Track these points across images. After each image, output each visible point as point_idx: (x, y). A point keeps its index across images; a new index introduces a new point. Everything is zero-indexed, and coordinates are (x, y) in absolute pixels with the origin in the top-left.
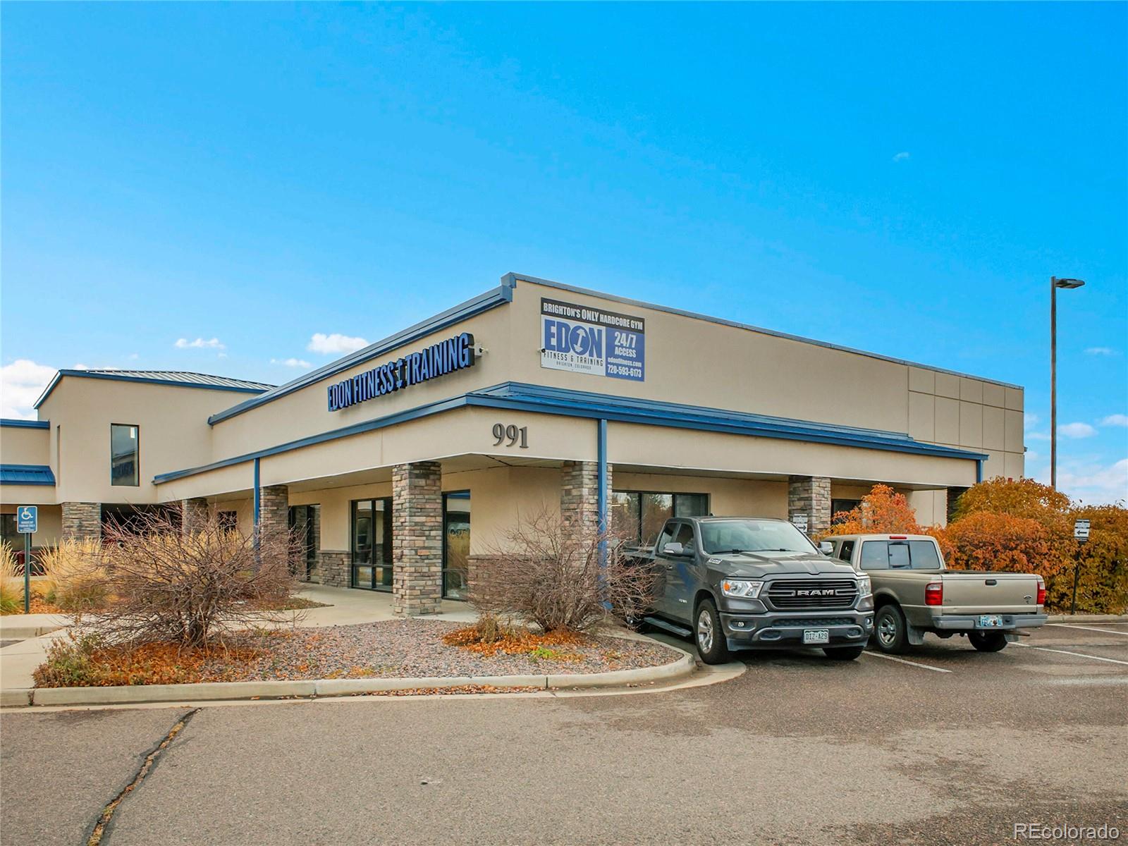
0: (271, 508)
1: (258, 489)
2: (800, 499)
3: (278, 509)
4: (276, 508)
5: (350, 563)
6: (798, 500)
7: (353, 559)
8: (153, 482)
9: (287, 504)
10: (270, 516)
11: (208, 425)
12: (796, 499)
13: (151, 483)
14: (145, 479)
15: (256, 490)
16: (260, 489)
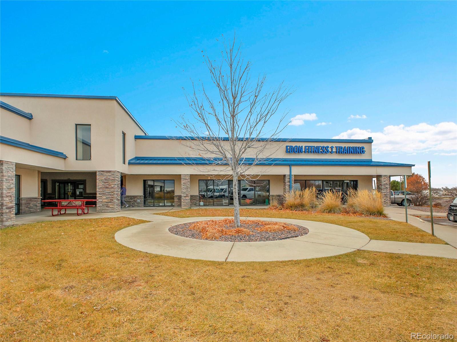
13: (128, 164)
14: (127, 162)
15: (290, 175)
16: (292, 175)
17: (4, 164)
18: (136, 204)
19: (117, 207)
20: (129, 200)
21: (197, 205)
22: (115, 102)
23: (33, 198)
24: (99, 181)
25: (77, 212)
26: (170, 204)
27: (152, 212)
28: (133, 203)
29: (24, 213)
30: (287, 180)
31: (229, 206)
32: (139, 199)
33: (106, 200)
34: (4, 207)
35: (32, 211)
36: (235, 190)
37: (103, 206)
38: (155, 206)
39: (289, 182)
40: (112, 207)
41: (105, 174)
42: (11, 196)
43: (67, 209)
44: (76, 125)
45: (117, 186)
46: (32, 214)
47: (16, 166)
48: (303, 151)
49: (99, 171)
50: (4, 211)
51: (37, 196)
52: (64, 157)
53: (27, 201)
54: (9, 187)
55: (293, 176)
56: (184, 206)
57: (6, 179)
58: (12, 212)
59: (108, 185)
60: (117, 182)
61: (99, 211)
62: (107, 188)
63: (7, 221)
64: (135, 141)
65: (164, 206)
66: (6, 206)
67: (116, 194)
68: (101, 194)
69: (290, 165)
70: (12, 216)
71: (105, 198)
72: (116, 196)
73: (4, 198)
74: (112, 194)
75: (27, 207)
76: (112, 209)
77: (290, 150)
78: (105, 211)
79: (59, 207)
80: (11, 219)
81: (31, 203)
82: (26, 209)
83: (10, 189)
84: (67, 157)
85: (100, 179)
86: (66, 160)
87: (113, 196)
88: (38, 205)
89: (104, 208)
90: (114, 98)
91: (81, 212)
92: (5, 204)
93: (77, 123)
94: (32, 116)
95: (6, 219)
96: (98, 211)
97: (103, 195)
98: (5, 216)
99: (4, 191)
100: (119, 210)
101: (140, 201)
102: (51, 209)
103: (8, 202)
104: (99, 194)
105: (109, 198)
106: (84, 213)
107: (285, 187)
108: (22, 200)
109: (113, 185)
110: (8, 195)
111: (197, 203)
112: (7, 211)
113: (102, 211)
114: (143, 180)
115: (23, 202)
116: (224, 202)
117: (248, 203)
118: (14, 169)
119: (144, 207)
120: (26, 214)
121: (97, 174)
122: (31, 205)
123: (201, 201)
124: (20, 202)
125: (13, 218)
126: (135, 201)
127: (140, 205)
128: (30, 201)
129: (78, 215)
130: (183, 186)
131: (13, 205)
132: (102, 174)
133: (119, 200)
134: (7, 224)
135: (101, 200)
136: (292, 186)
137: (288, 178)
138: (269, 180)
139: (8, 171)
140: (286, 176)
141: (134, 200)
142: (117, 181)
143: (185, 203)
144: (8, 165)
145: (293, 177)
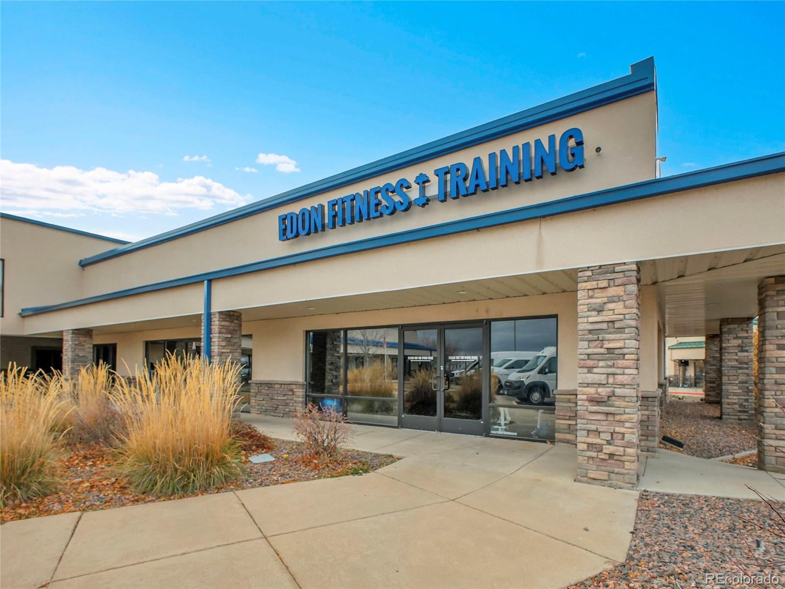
0: (226, 336)
1: (209, 315)
2: (737, 338)
3: (232, 337)
4: (230, 336)
5: (304, 393)
6: (734, 338)
7: (306, 390)
8: (20, 314)
9: (241, 332)
10: (224, 344)
11: (79, 266)
12: (732, 338)
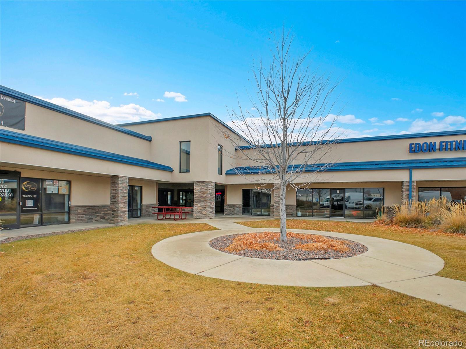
13: (225, 174)
14: (224, 172)
15: (410, 182)
16: (413, 181)
17: (119, 178)
18: (235, 212)
19: (210, 215)
20: (230, 208)
21: (294, 215)
22: (209, 118)
23: (152, 205)
24: (196, 190)
25: (174, 217)
26: (267, 213)
27: (236, 220)
28: (232, 211)
29: (144, 216)
30: (405, 187)
31: (330, 217)
32: (238, 208)
33: (200, 208)
34: (119, 211)
35: (150, 215)
36: (282, 200)
37: (198, 213)
38: (252, 214)
39: (408, 190)
40: (205, 214)
41: (200, 184)
42: (124, 203)
43: (171, 215)
44: (181, 142)
45: (210, 195)
46: (151, 217)
47: (129, 179)
48: (437, 148)
49: (196, 182)
50: (119, 214)
51: (155, 203)
52: (171, 171)
53: (146, 207)
54: (123, 196)
55: (416, 182)
56: (276, 216)
57: (121, 190)
58: (125, 216)
59: (202, 194)
60: (210, 192)
61: (196, 218)
62: (202, 197)
63: (121, 222)
64: (236, 152)
65: (261, 215)
66: (120, 210)
67: (209, 203)
68: (197, 203)
69: (410, 169)
70: (125, 218)
71: (200, 206)
72: (208, 204)
73: (119, 204)
74: (206, 202)
75: (147, 212)
76: (205, 216)
77: (414, 150)
78: (200, 218)
79: (163, 213)
80: (124, 220)
81: (150, 208)
82: (146, 213)
83: (124, 197)
84: (173, 170)
85: (196, 189)
86: (173, 173)
87: (206, 204)
88: (155, 210)
89: (199, 215)
90: (208, 114)
91: (179, 218)
92: (120, 209)
93: (180, 141)
94: (151, 138)
95: (121, 220)
96: (194, 218)
97: (199, 203)
98: (120, 219)
99: (119, 199)
100: (213, 217)
101: (240, 209)
102: (174, 215)
103: (123, 208)
104: (196, 202)
105: (203, 206)
106: (182, 219)
107: (403, 197)
108: (143, 206)
109: (206, 194)
110: (122, 202)
111: (294, 213)
112: (122, 214)
113: (198, 218)
114: (242, 189)
115: (143, 207)
116: (325, 213)
117: (355, 216)
118: (128, 182)
119: (242, 215)
120: (146, 217)
121: (194, 184)
122: (150, 210)
123: (299, 211)
124: (142, 207)
125: (126, 220)
126: (235, 209)
127: (239, 213)
128: (150, 207)
129: (175, 220)
130: (276, 196)
131: (126, 209)
132: (198, 184)
133: (212, 208)
134: (121, 224)
135: (197, 208)
136: (412, 196)
137: (407, 185)
138: (384, 188)
139: (123, 184)
140: (404, 182)
141: (233, 209)
142: (210, 190)
143: (277, 213)
144: (122, 179)
145: (415, 184)
